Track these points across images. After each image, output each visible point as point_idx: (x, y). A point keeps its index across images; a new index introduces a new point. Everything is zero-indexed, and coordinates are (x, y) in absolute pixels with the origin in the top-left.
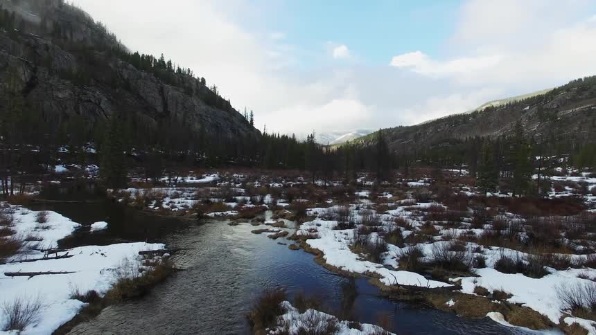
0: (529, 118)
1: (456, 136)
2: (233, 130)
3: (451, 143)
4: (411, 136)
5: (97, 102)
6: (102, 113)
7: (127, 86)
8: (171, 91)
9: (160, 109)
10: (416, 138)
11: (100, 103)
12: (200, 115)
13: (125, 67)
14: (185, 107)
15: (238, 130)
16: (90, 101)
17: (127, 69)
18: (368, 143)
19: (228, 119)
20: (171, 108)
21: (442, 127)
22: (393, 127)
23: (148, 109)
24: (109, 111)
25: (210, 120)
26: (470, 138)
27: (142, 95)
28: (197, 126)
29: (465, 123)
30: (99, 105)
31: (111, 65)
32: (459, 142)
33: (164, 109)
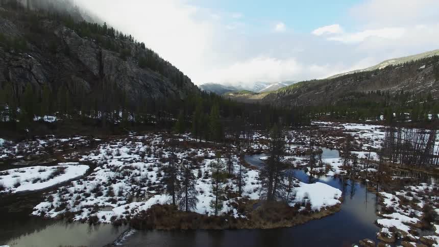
0: (425, 76)
1: (360, 90)
2: (162, 90)
3: (356, 97)
4: (323, 88)
5: (29, 67)
6: (33, 77)
7: (67, 52)
8: (108, 56)
9: (96, 72)
10: (327, 90)
11: (31, 68)
12: (131, 77)
13: (68, 34)
14: (118, 70)
15: (167, 90)
16: (21, 67)
17: (70, 36)
18: (289, 92)
19: (158, 80)
20: (105, 71)
21: (348, 82)
22: (309, 80)
23: (84, 72)
24: (40, 75)
25: (140, 81)
26: (372, 92)
27: (82, 59)
28: (128, 88)
29: (368, 79)
30: (30, 71)
31: (56, 33)
32: (363, 95)
33: (100, 73)
